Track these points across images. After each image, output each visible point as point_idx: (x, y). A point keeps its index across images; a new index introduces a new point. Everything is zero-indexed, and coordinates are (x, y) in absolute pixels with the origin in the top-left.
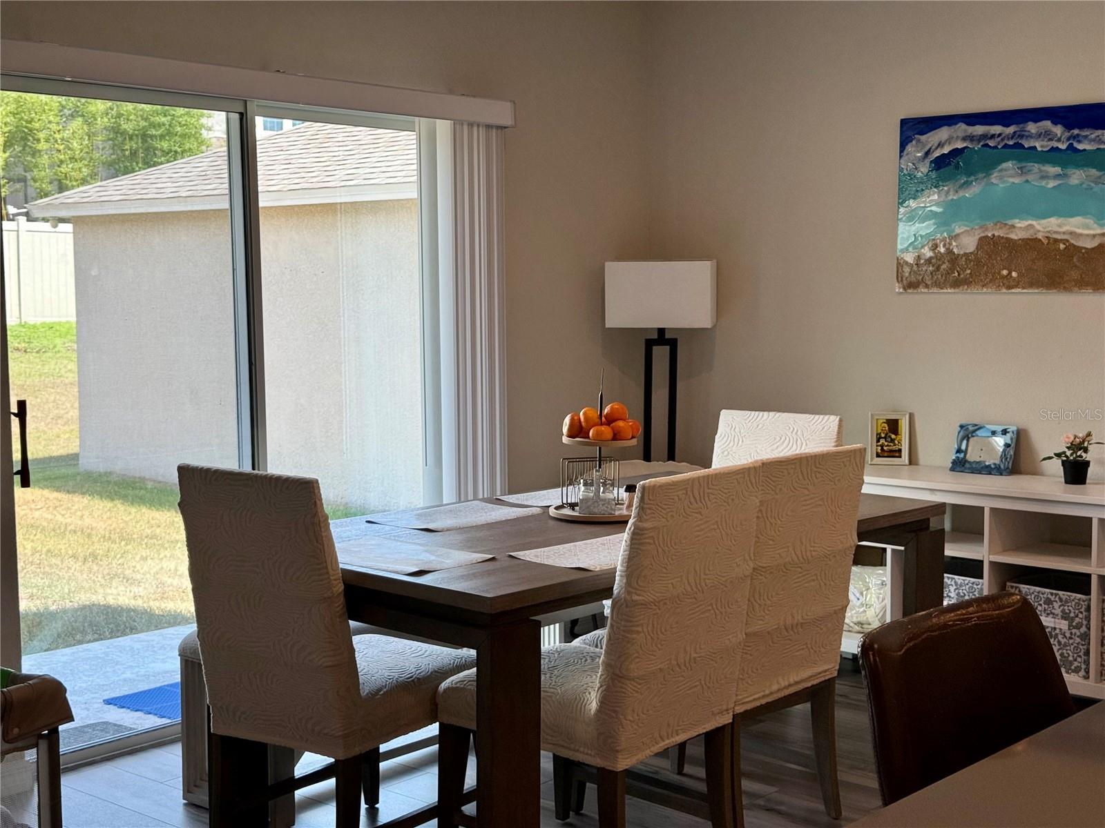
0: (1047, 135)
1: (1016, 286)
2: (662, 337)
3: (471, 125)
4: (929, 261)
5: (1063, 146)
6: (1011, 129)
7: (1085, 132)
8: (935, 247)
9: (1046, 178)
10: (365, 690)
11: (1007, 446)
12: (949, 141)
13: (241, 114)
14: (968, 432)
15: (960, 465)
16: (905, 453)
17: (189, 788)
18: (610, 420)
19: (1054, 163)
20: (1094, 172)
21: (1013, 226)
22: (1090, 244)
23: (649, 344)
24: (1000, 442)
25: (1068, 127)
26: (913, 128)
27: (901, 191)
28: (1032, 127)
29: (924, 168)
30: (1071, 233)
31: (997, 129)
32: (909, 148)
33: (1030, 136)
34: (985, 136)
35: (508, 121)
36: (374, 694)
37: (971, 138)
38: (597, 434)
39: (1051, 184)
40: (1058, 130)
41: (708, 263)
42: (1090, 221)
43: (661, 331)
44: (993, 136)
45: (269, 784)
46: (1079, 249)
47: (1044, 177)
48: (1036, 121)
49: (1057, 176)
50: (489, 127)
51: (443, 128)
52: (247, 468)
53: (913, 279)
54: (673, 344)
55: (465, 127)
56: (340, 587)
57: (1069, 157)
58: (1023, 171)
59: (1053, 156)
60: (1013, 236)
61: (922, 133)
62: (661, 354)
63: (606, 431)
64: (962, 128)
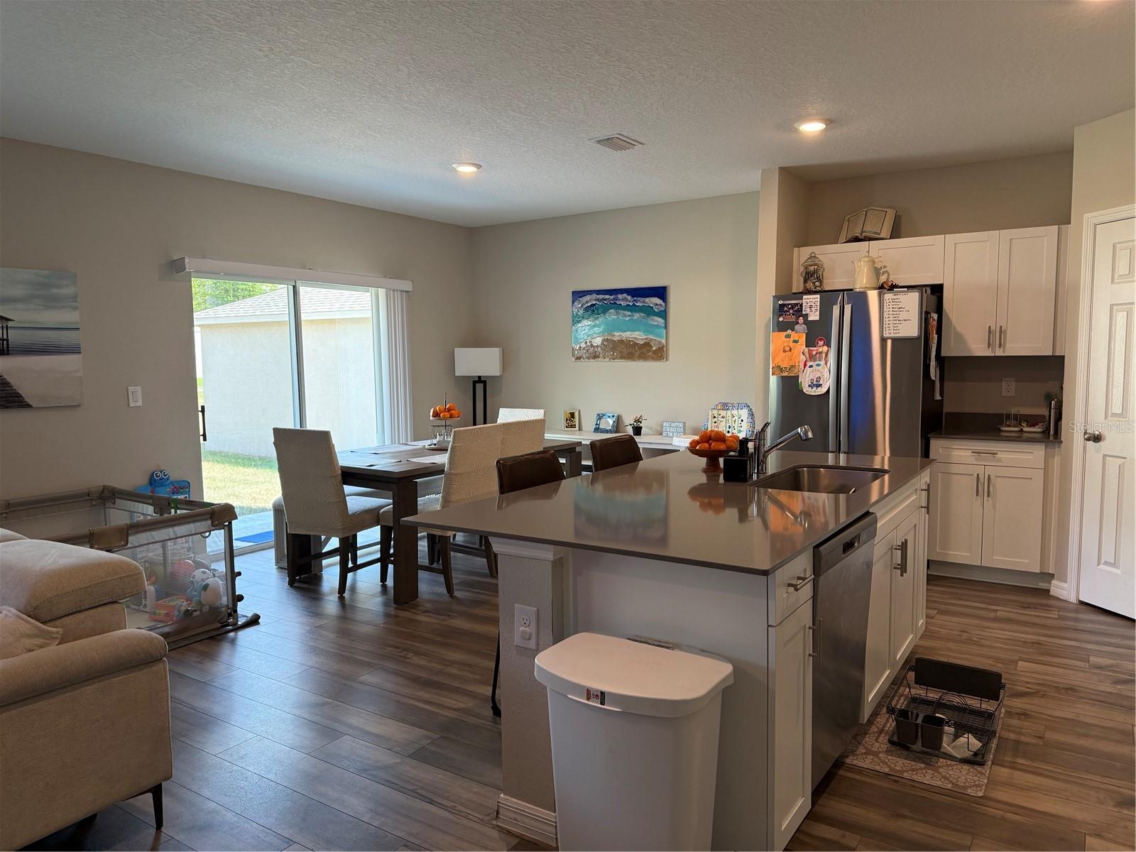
0: (625, 299)
1: (616, 359)
2: (480, 380)
3: (394, 291)
4: (584, 349)
5: (631, 304)
6: (612, 297)
7: (639, 299)
8: (586, 343)
9: (625, 317)
10: (350, 513)
11: (614, 422)
12: (590, 300)
13: (294, 286)
14: (600, 417)
15: (597, 430)
16: (577, 426)
17: (277, 562)
18: (449, 410)
19: (628, 311)
20: (642, 314)
21: (614, 335)
22: (642, 342)
23: (475, 383)
24: (611, 421)
25: (633, 297)
26: (578, 295)
27: (573, 321)
28: (620, 296)
29: (582, 311)
30: (635, 338)
31: (607, 297)
32: (576, 303)
33: (619, 300)
34: (603, 299)
35: (410, 288)
36: (354, 514)
37: (598, 300)
38: (444, 416)
39: (628, 318)
40: (629, 297)
41: (497, 349)
42: (642, 334)
43: (480, 377)
44: (606, 300)
45: (312, 553)
46: (638, 344)
47: (625, 316)
48: (621, 294)
49: (629, 316)
50: (402, 291)
51: (382, 292)
52: (298, 428)
53: (578, 355)
54: (485, 382)
55: (392, 292)
56: (340, 472)
57: (633, 308)
58: (618, 314)
59: (627, 308)
60: (614, 339)
61: (580, 297)
62: (480, 387)
63: (448, 415)
64: (595, 296)
